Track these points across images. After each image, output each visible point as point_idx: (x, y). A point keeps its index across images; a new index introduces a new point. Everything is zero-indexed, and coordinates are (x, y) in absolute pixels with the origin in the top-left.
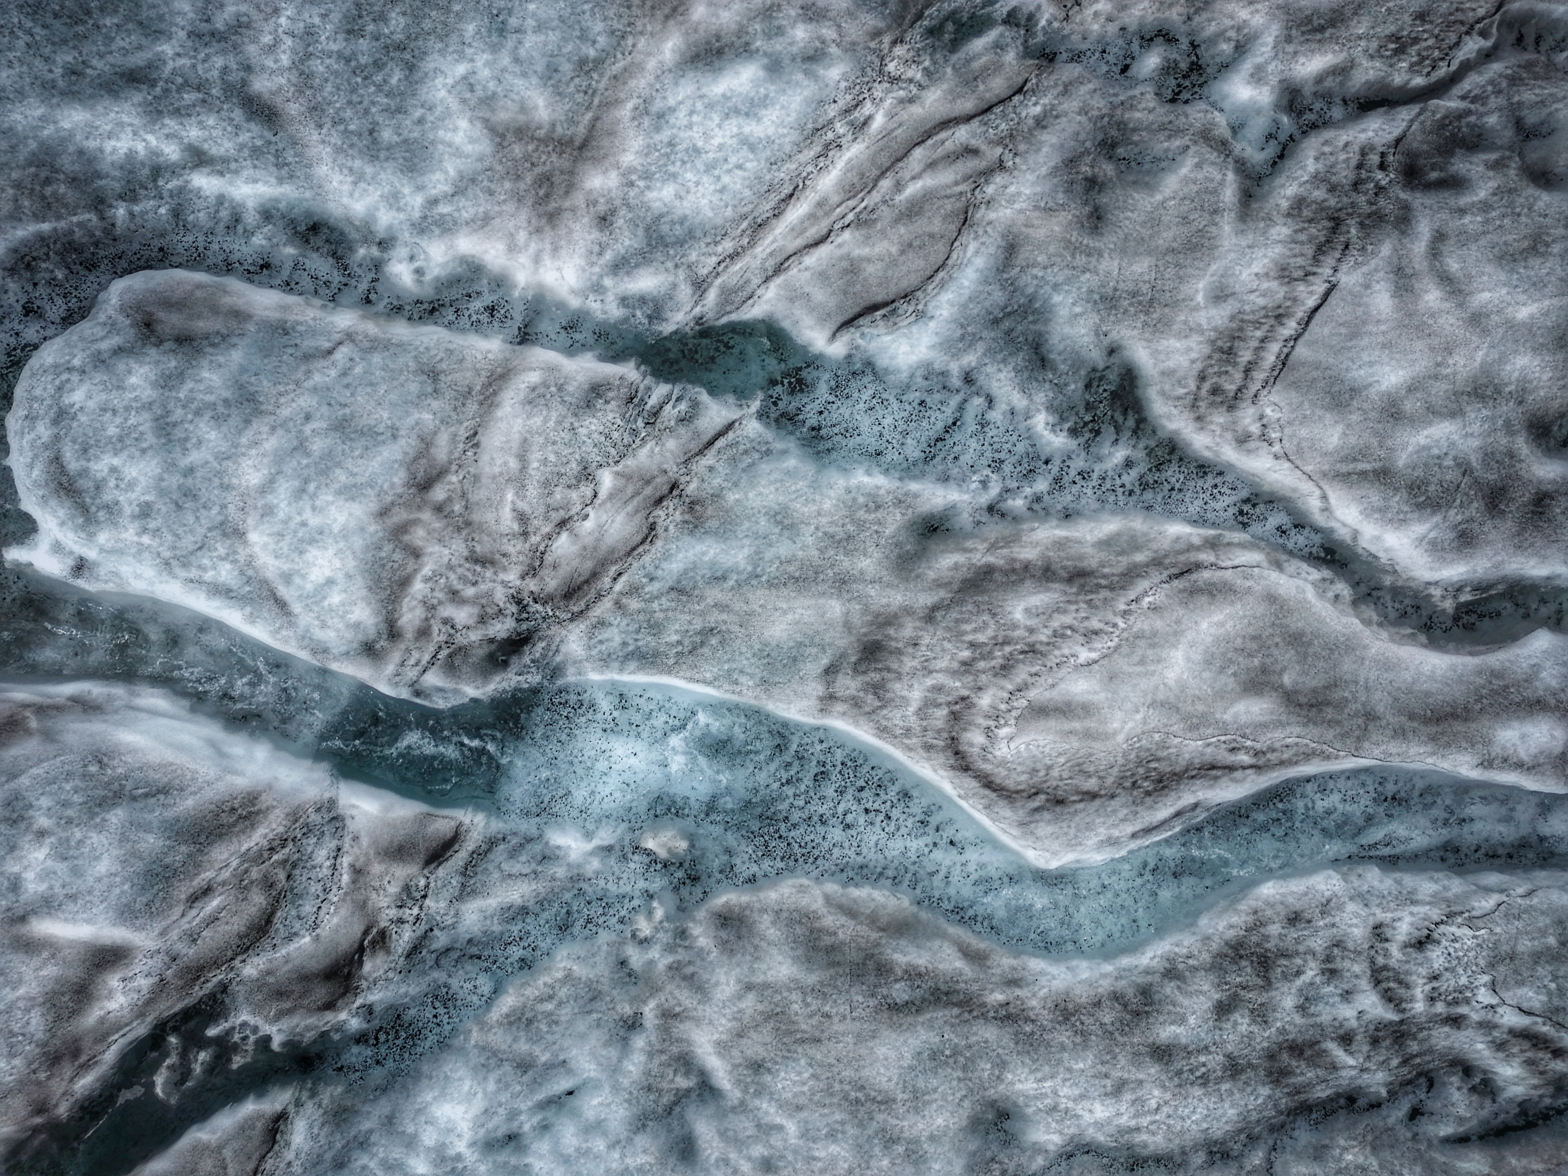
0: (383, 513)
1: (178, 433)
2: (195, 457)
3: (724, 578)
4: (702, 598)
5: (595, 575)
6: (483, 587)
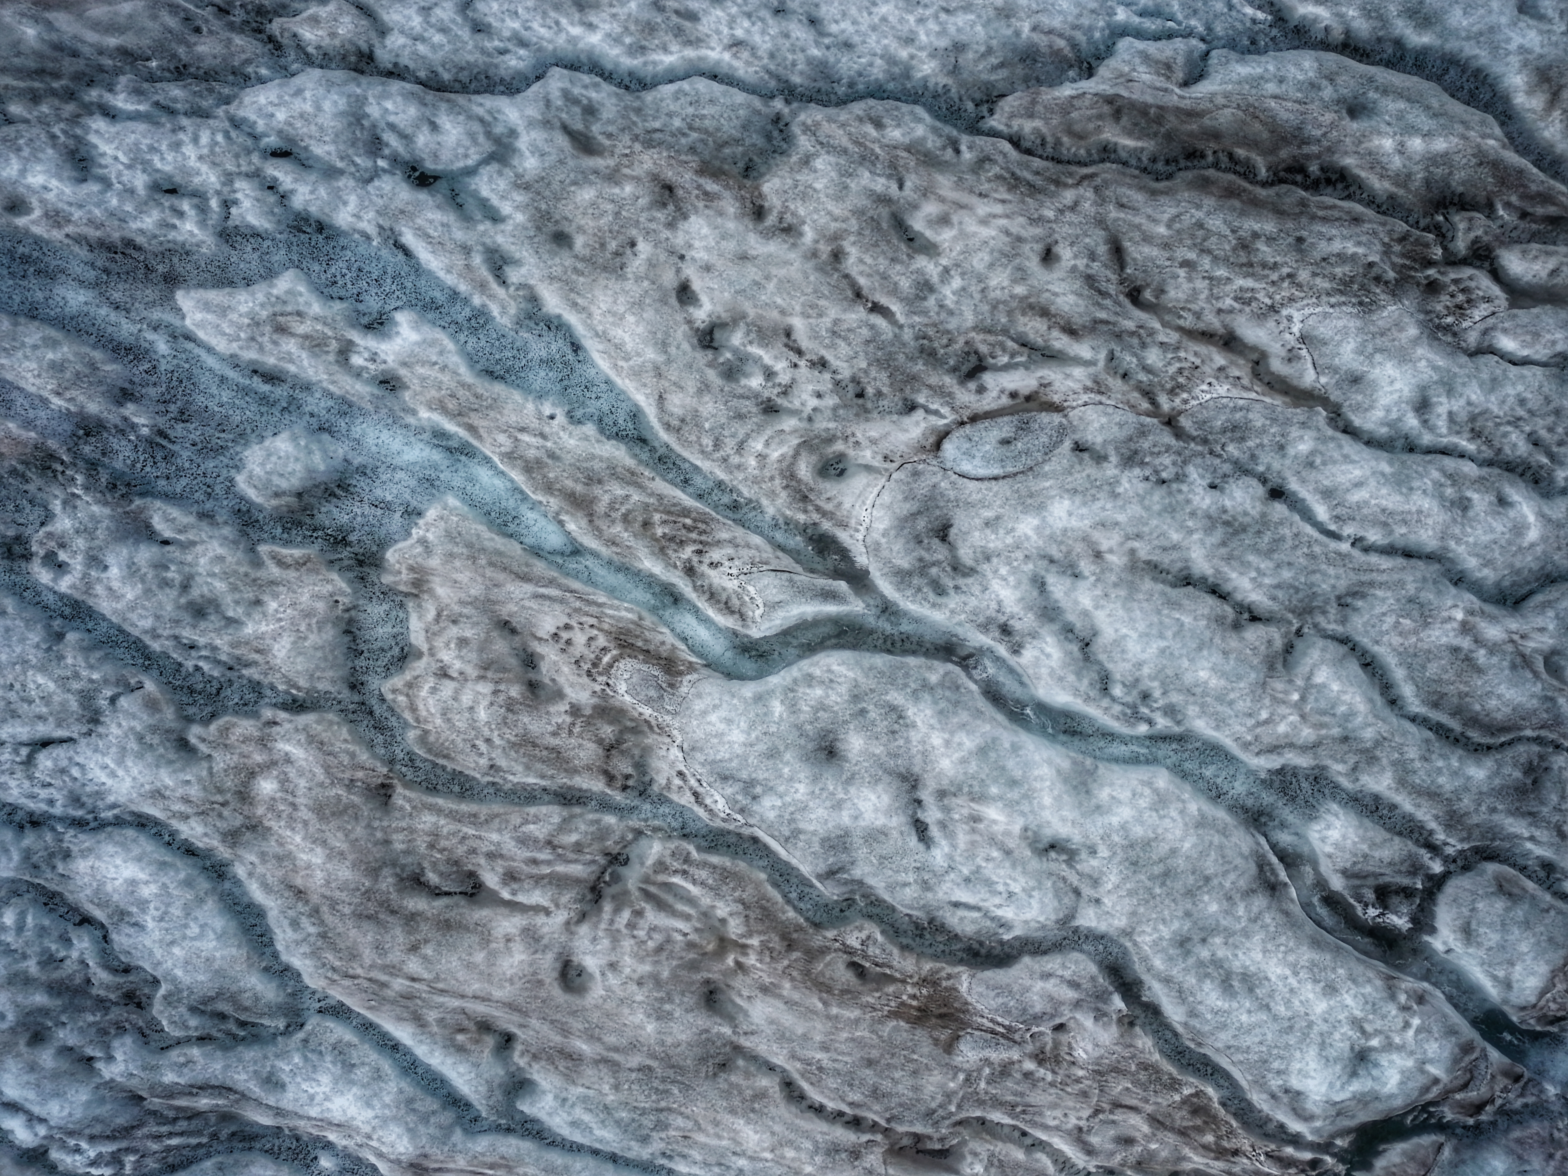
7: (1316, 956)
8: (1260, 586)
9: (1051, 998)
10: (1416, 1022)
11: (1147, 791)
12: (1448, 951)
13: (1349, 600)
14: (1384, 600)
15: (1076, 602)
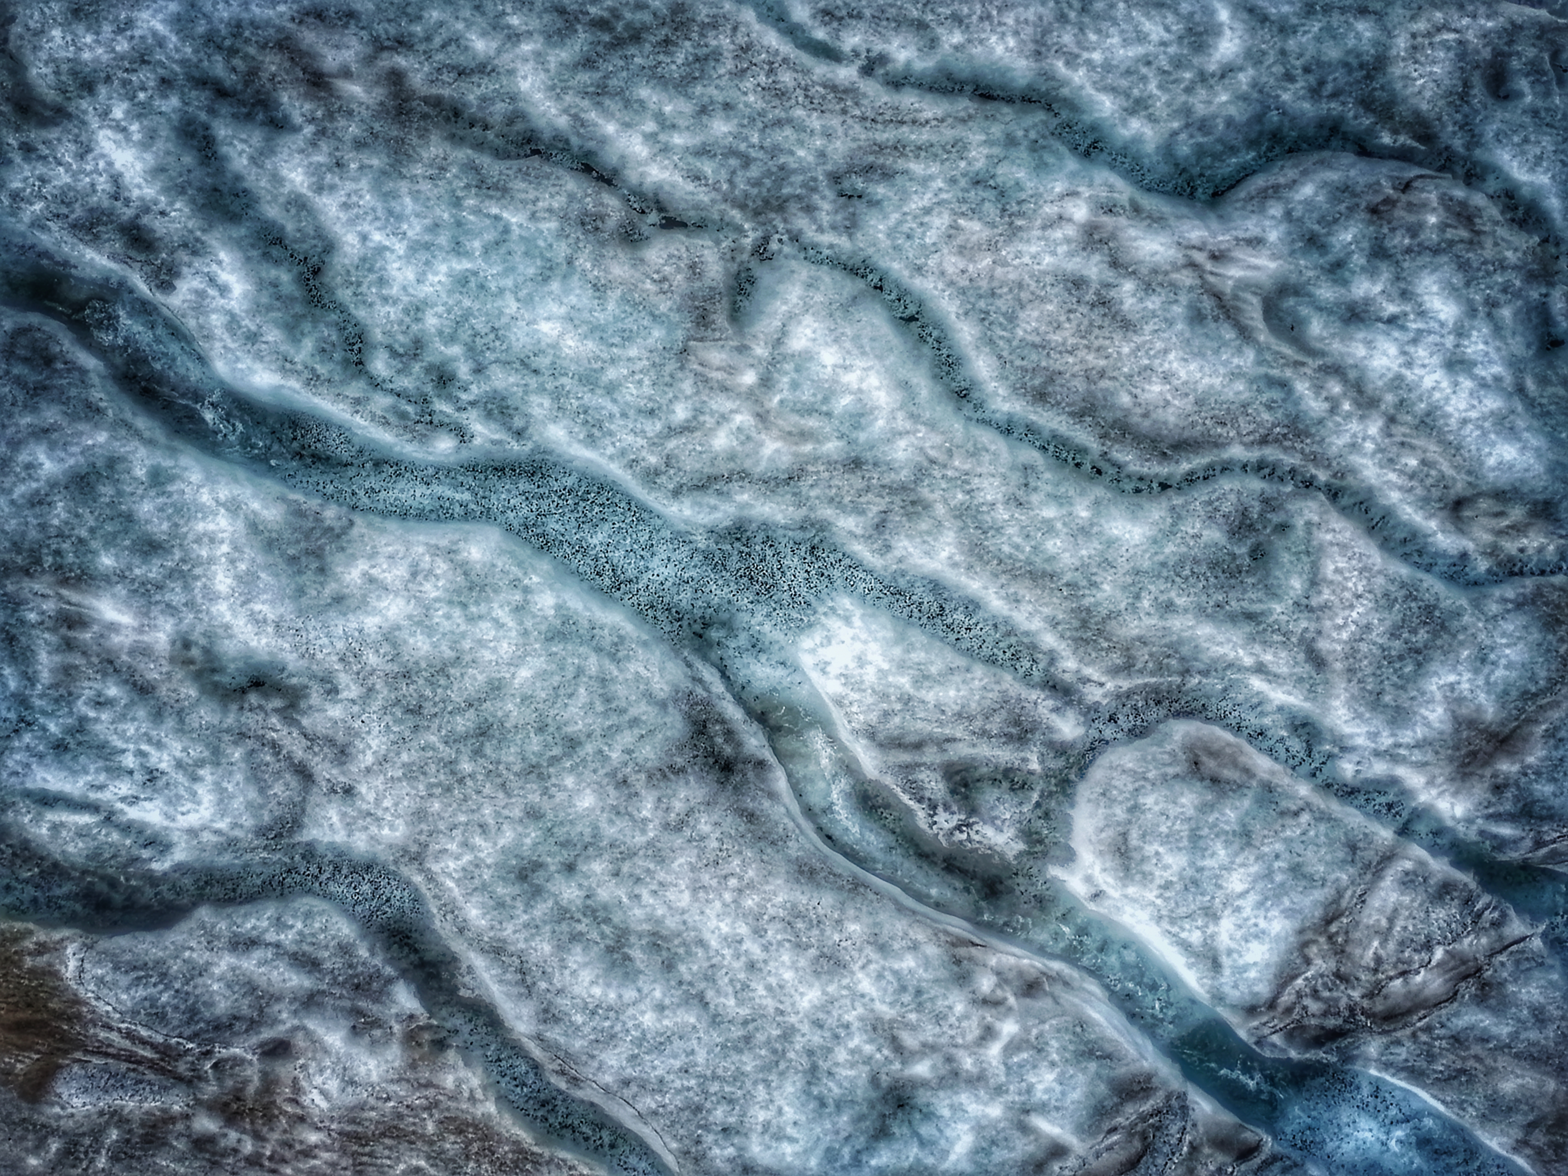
0: (1301, 932)
1: (1201, 843)
2: (1208, 863)
3: (1487, 1041)
4: (1468, 1048)
5: (1409, 1012)
6: (1335, 994)
7: (803, 898)
8: (665, 150)
9: (251, 988)
10: (1009, 1028)
11: (442, 566)
12: (1097, 896)
13: (859, 183)
14: (925, 181)
15: (277, 179)
